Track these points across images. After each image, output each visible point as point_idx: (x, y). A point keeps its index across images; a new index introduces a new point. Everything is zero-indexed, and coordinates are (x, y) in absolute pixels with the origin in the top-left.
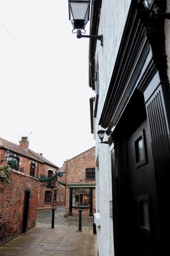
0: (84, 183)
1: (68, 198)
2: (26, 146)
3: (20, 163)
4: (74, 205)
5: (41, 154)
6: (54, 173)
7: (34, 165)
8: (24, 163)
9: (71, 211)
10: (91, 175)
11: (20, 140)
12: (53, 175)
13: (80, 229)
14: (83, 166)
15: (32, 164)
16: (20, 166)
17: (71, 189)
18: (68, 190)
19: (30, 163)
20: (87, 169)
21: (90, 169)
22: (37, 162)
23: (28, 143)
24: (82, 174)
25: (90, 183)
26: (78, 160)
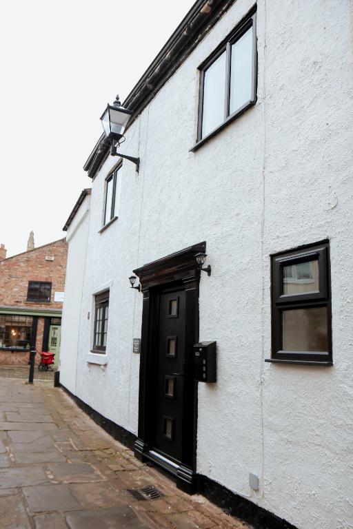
0: (22, 306)
10: (37, 294)
13: (31, 381)
14: (24, 277)
20: (31, 283)
21: (36, 283)
24: (19, 290)
25: (35, 307)
26: (14, 264)
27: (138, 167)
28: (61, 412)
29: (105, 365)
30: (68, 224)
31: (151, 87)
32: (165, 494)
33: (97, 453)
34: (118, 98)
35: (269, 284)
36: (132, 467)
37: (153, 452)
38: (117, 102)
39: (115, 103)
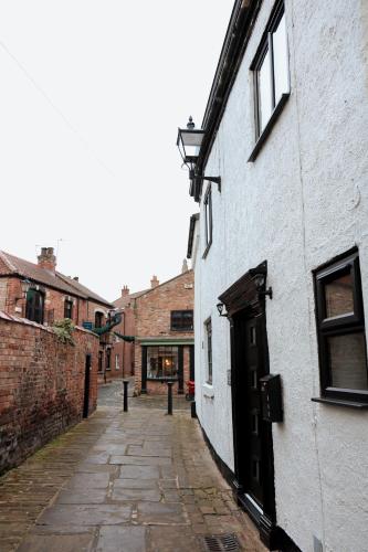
0: (167, 336)
1: (138, 364)
2: (52, 267)
3: (47, 302)
4: (149, 376)
5: (76, 279)
6: (106, 316)
7: (71, 303)
8: (52, 301)
9: (144, 385)
10: (181, 323)
11: (40, 254)
12: (104, 322)
14: (165, 307)
15: (66, 301)
16: (46, 307)
17: (145, 348)
18: (138, 350)
19: (64, 300)
20: (173, 312)
21: (178, 312)
22: (76, 297)
23: (55, 259)
24: (163, 320)
25: (179, 336)
26: (156, 295)
27: (220, 186)
28: (185, 445)
29: (213, 398)
30: (190, 252)
31: (219, 99)
32: (244, 546)
33: (198, 492)
34: (191, 120)
35: (313, 307)
36: (226, 510)
37: (247, 496)
38: (191, 124)
39: (189, 125)
